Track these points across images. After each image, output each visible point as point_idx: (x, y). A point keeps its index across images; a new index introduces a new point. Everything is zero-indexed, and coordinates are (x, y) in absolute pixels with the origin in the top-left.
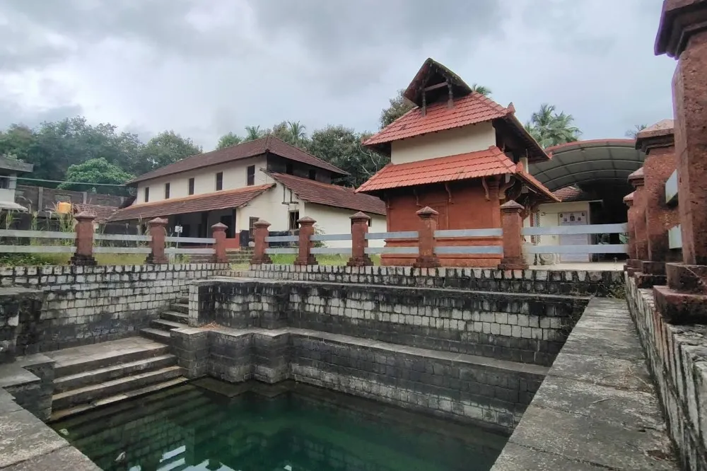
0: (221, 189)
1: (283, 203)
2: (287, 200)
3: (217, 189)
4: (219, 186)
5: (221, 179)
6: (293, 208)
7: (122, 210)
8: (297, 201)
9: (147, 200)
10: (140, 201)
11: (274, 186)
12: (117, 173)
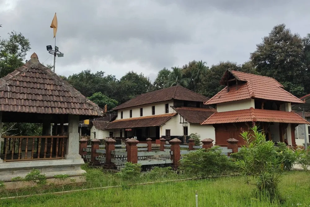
0: (154, 114)
1: (180, 123)
2: (182, 122)
3: (153, 114)
4: (153, 113)
5: (154, 109)
6: (185, 125)
7: (111, 122)
8: (186, 122)
9: (122, 118)
10: (119, 118)
11: (177, 114)
12: (107, 100)
